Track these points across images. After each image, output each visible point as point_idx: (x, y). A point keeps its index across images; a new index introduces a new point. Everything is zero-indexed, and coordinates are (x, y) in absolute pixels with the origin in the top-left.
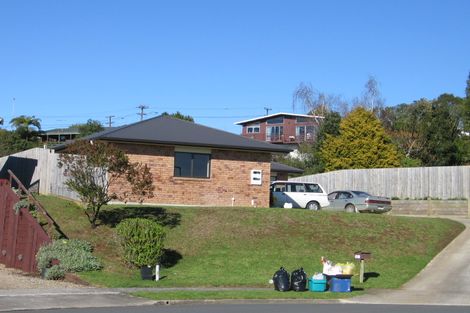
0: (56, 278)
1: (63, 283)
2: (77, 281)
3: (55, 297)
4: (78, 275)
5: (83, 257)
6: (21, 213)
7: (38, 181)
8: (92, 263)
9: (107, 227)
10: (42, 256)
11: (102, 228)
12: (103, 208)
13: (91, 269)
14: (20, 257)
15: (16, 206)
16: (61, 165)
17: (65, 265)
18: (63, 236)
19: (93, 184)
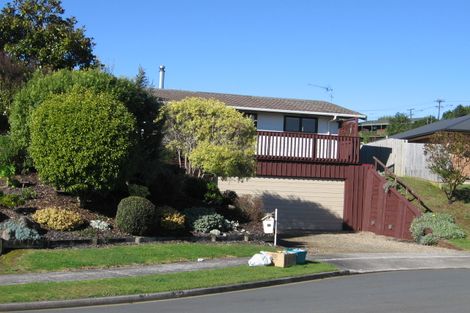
0: (430, 244)
1: (437, 248)
2: (450, 247)
3: (444, 259)
4: (449, 242)
5: (450, 228)
6: (389, 191)
7: (393, 166)
8: (458, 231)
9: (462, 203)
10: (416, 227)
11: (457, 203)
12: (459, 187)
13: (458, 237)
14: (390, 227)
15: (386, 186)
16: (426, 153)
17: (437, 233)
18: (428, 210)
19: (451, 168)
